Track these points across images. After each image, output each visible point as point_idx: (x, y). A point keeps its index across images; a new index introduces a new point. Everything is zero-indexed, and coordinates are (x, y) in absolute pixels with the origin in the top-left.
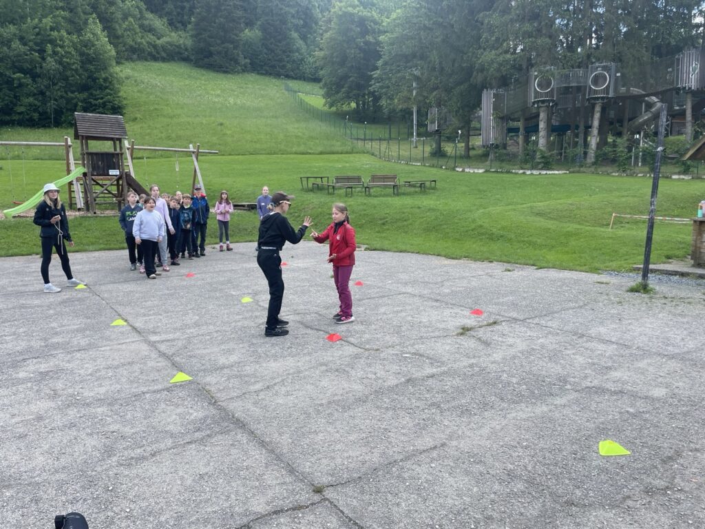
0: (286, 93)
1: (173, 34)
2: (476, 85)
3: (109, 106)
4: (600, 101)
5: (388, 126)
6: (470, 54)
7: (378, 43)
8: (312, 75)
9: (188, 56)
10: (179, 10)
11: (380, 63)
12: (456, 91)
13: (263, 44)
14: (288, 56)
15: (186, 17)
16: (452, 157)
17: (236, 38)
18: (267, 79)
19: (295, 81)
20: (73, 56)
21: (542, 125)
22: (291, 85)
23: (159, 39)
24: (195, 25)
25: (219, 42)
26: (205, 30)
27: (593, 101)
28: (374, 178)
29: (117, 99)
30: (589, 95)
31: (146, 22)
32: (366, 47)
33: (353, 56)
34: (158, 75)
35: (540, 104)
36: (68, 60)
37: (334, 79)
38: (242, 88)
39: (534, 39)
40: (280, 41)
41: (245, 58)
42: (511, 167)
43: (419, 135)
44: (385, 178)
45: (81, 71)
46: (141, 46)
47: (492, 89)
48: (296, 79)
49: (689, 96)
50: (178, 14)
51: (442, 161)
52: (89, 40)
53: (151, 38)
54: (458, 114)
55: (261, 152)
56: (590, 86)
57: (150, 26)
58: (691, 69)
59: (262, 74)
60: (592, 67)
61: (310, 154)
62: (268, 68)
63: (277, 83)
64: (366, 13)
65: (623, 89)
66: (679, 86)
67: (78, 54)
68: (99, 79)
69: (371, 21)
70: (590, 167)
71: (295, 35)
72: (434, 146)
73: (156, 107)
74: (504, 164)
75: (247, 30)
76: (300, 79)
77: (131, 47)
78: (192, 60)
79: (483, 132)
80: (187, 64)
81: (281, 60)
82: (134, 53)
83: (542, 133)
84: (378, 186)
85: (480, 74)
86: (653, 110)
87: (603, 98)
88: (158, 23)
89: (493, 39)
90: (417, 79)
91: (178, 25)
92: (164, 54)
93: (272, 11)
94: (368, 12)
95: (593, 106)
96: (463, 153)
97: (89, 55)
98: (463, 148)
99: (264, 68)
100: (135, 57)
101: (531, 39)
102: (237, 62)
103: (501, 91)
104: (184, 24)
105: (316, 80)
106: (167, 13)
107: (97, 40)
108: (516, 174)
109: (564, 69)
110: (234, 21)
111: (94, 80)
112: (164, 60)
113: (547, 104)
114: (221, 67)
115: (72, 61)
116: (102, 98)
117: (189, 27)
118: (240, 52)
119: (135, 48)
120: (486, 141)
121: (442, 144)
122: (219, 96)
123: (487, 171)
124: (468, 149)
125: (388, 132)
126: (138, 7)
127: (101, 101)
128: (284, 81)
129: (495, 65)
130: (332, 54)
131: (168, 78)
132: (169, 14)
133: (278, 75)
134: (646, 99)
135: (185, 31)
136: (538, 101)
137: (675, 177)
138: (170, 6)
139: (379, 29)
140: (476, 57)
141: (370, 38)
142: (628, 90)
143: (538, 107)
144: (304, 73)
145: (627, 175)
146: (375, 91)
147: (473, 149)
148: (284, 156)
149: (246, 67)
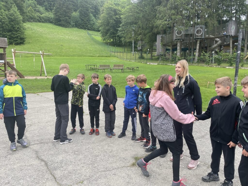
0: (88, 35)
1: (47, 13)
2: (155, 33)
3: (19, 37)
4: (199, 39)
5: (124, 48)
6: (153, 22)
7: (120, 18)
8: (97, 29)
9: (52, 21)
10: (49, 5)
11: (121, 25)
12: (148, 35)
13: (80, 18)
14: (89, 22)
15: (52, 7)
16: (146, 59)
17: (70, 15)
18: (81, 30)
19: (91, 31)
20: (6, 19)
21: (178, 48)
22: (89, 32)
23: (41, 15)
24: (55, 10)
25: (63, 16)
26: (58, 12)
27: (196, 40)
28: (115, 66)
29: (22, 35)
30: (195, 37)
31: (37, 9)
32: (116, 20)
33: (112, 22)
34: (40, 27)
35: (178, 40)
36: (4, 20)
37: (105, 30)
38: (71, 33)
39: (176, 16)
40: (86, 17)
41: (73, 22)
42: (167, 63)
43: (134, 51)
44: (119, 66)
45: (9, 24)
46: (34, 17)
47: (160, 34)
48: (92, 30)
49: (231, 38)
50: (49, 6)
51: (142, 60)
52: (12, 13)
53: (38, 14)
54: (148, 44)
55: (76, 56)
56: (195, 34)
57: (38, 10)
58: (232, 28)
59: (79, 28)
60: (196, 27)
61: (94, 57)
62: (81, 26)
63: (84, 32)
64: (116, 8)
65: (207, 36)
66: (228, 34)
67: (8, 18)
68: (15, 28)
69: (118, 10)
70: (196, 63)
71: (91, 15)
72: (140, 55)
73: (38, 38)
74: (164, 62)
75: (74, 13)
76: (93, 31)
77: (30, 17)
78: (53, 23)
79: (157, 50)
80: (51, 24)
81: (86, 24)
82: (32, 19)
83: (178, 50)
84: (116, 69)
85: (156, 29)
86: (218, 43)
87: (200, 38)
88: (41, 9)
89: (161, 16)
90: (134, 30)
91: (49, 10)
92: (43, 20)
93: (83, 6)
94: (117, 7)
95: (197, 42)
96: (150, 58)
97: (11, 19)
98: (150, 56)
99: (80, 26)
100: (32, 20)
101: (174, 16)
102: (70, 24)
103: (164, 36)
104: (51, 10)
105: (99, 31)
106: (45, 5)
107: (15, 13)
108: (169, 65)
109: (186, 27)
110: (69, 9)
111: (14, 28)
112: (43, 22)
113: (180, 40)
114: (64, 25)
115: (5, 21)
116: (16, 35)
117: (53, 11)
118: (71, 20)
119: (32, 18)
120: (158, 53)
121: (143, 54)
122: (62, 35)
123: (158, 64)
124: (152, 56)
125: (124, 50)
126: (34, 3)
127: (16, 36)
128: (87, 31)
129: (161, 26)
130: (104, 22)
131: (44, 28)
132: (45, 6)
133: (85, 29)
134: (215, 39)
135: (51, 12)
136: (177, 39)
137: (227, 67)
138: (46, 3)
139: (121, 13)
140: (155, 22)
141: (117, 16)
142: (209, 36)
143: (177, 41)
144: (94, 28)
145: (210, 67)
146: (119, 35)
147: (154, 56)
148: (84, 57)
149: (73, 26)
